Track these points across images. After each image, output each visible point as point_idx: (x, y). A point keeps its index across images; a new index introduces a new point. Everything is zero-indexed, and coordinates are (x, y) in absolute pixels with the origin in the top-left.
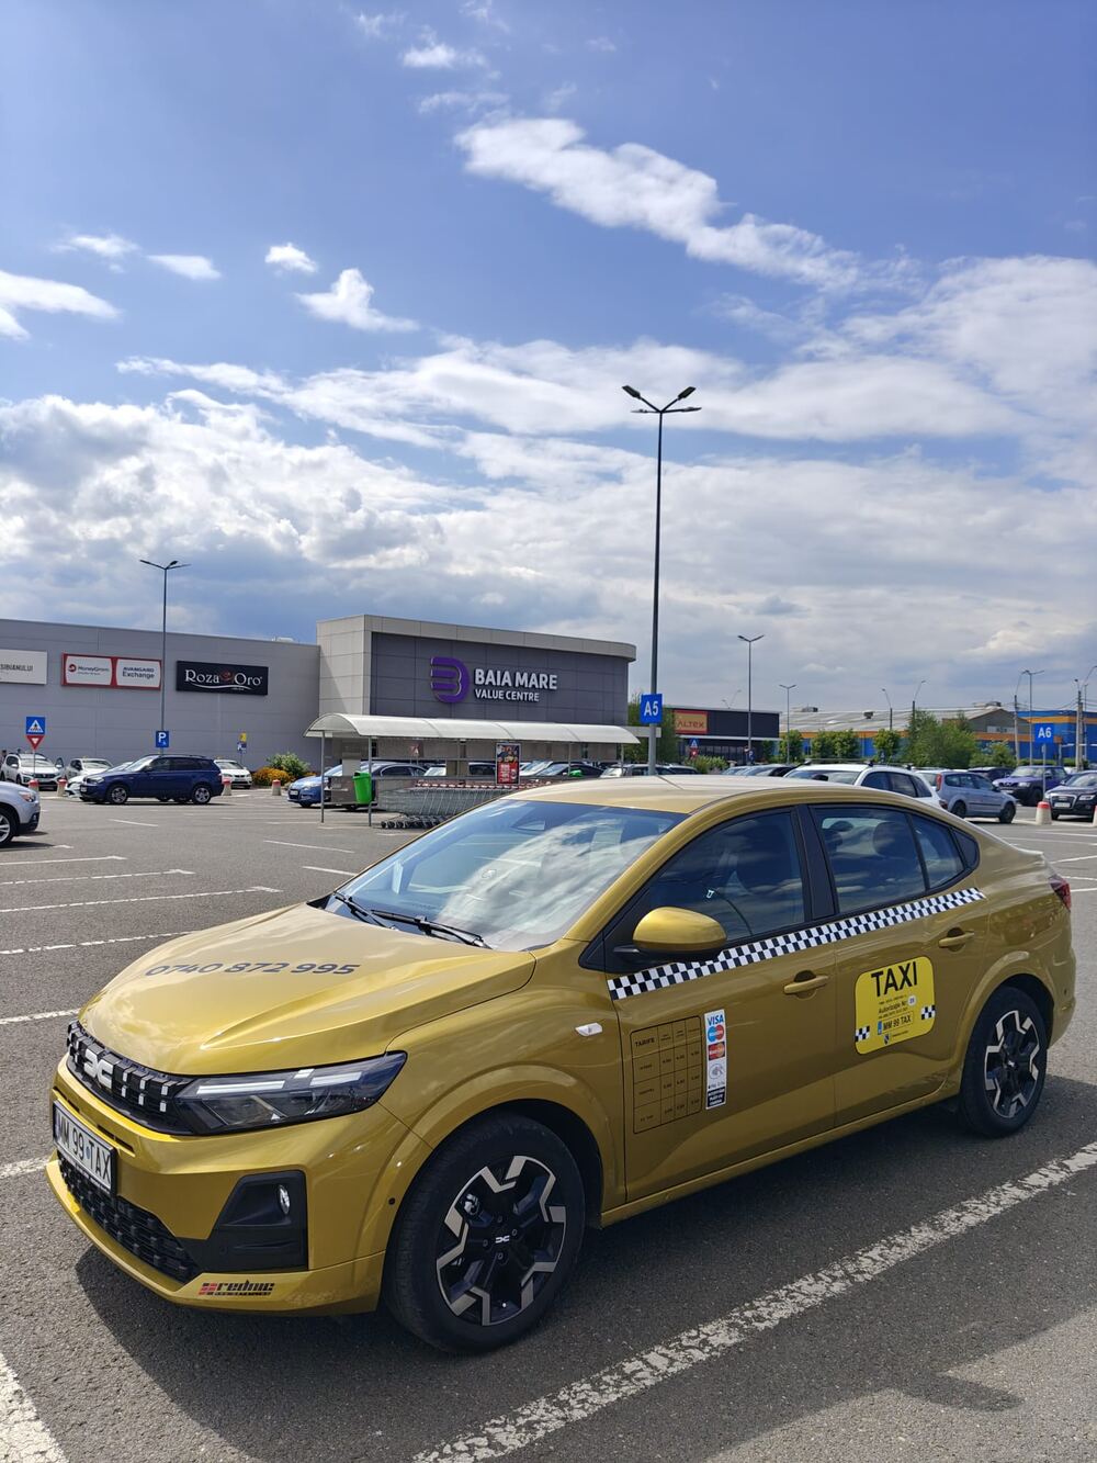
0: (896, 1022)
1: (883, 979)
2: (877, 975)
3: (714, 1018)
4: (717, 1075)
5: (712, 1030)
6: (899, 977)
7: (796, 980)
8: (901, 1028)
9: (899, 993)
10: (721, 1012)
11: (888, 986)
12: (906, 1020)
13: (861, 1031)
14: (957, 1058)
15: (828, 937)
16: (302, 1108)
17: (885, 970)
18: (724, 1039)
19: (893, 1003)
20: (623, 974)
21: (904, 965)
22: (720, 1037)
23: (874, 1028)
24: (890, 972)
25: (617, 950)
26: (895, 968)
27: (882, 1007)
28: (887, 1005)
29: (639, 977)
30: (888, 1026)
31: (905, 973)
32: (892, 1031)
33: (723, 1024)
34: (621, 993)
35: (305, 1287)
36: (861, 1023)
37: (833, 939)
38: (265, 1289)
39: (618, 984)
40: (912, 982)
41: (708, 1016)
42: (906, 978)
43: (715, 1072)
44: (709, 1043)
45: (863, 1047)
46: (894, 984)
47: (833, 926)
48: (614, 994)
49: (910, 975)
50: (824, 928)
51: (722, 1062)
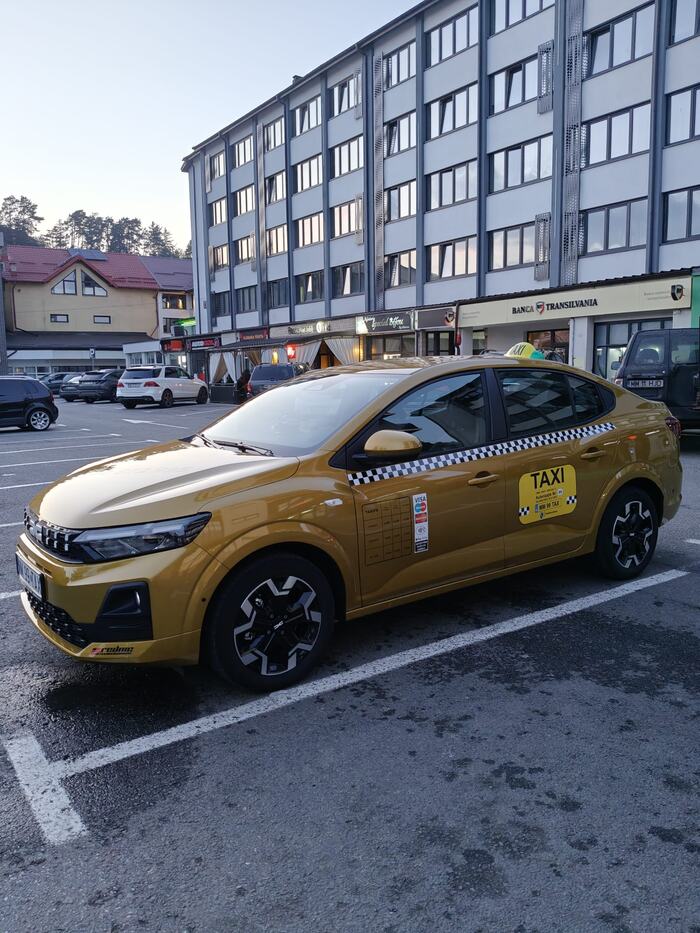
0: (549, 505)
1: (539, 478)
2: (535, 475)
3: (419, 499)
4: (422, 532)
5: (417, 505)
6: (551, 477)
7: (477, 477)
8: (552, 508)
9: (552, 487)
10: (425, 495)
11: (543, 482)
12: (556, 504)
13: (523, 510)
14: (592, 529)
15: (501, 451)
16: (150, 546)
17: (541, 472)
18: (426, 511)
19: (546, 493)
20: (359, 471)
21: (555, 470)
22: (423, 510)
23: (532, 508)
24: (544, 474)
25: (355, 456)
26: (548, 472)
27: (538, 495)
28: (542, 494)
29: (369, 473)
30: (542, 507)
31: (555, 475)
32: (546, 510)
33: (426, 502)
34: (357, 482)
35: (151, 650)
36: (523, 504)
37: (505, 452)
38: (129, 650)
39: (355, 477)
40: (560, 480)
41: (415, 497)
42: (556, 478)
43: (420, 530)
44: (415, 513)
45: (524, 520)
46: (547, 481)
47: (505, 445)
48: (352, 483)
49: (559, 476)
50: (499, 446)
51: (425, 525)
